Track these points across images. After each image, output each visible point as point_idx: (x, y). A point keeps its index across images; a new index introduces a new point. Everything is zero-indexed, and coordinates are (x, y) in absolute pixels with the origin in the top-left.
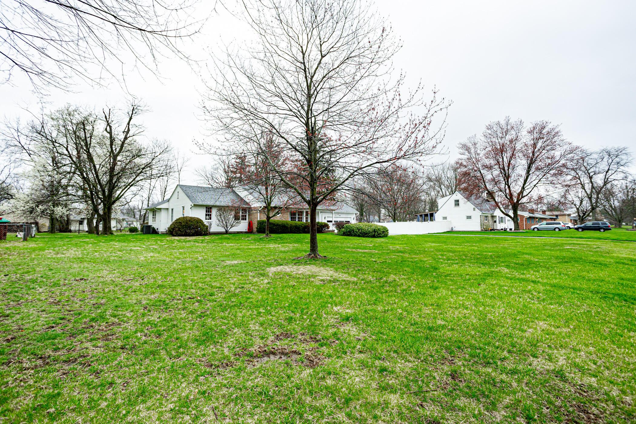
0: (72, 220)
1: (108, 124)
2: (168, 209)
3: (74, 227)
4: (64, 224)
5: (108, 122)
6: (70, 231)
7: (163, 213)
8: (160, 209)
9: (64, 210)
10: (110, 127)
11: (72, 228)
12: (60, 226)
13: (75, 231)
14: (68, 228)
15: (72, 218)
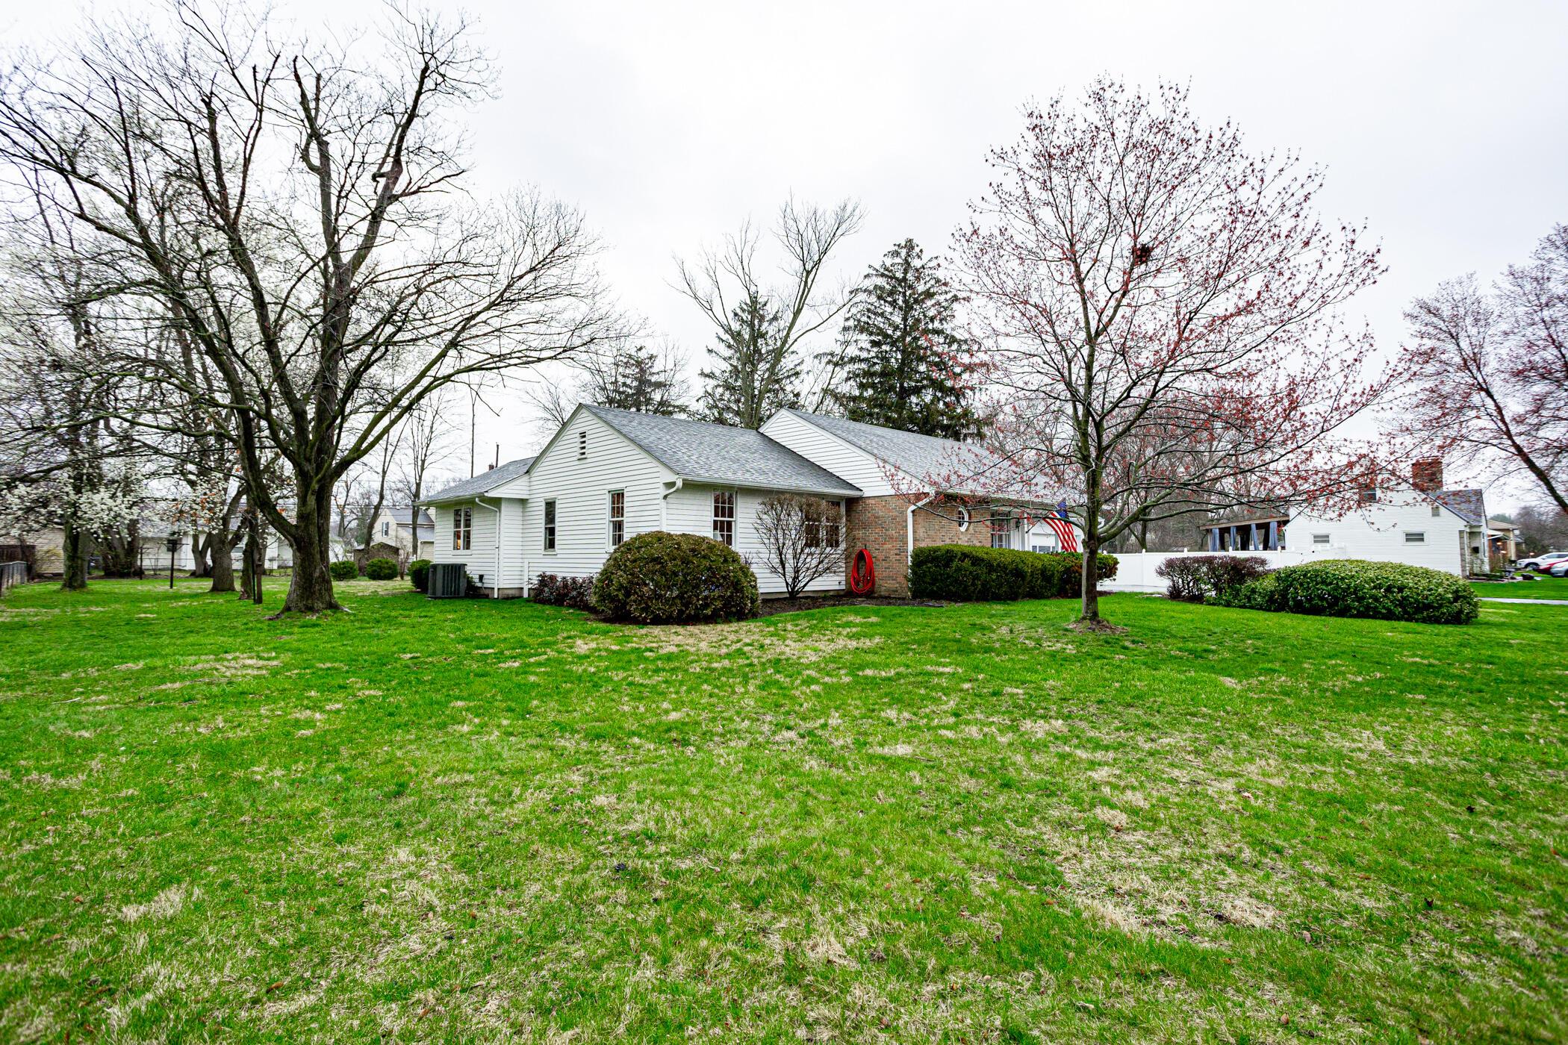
0: (146, 539)
1: (315, 135)
2: (523, 502)
3: (152, 558)
4: (120, 550)
5: (312, 121)
6: (140, 574)
7: (508, 516)
8: (497, 502)
9: (121, 505)
10: (323, 146)
11: (147, 562)
12: (105, 558)
13: (156, 573)
14: (132, 564)
15: (145, 531)
